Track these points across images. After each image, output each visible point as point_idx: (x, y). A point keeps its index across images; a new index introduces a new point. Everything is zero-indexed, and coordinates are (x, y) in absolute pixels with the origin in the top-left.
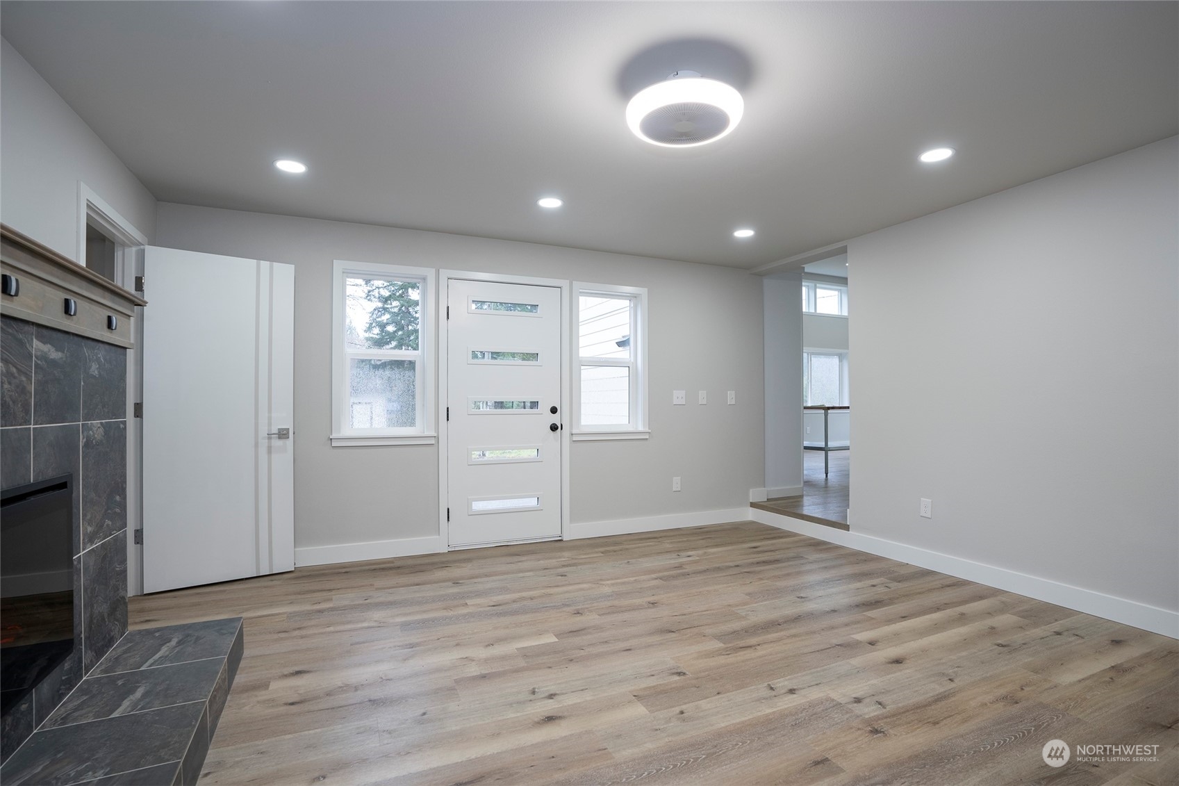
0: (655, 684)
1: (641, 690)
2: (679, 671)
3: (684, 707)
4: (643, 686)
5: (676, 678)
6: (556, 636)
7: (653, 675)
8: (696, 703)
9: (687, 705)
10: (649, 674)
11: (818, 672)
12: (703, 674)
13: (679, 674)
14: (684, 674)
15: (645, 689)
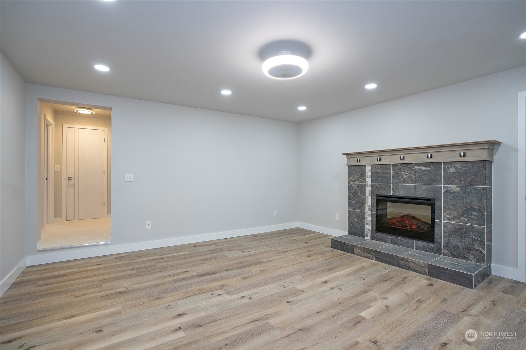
0: (298, 297)
1: (302, 294)
2: (289, 303)
3: (284, 289)
4: (302, 296)
5: (290, 300)
6: (363, 318)
7: (300, 300)
8: (280, 291)
9: (283, 290)
10: (302, 301)
11: (226, 307)
12: (278, 303)
13: (289, 302)
14: (287, 302)
15: (301, 294)
